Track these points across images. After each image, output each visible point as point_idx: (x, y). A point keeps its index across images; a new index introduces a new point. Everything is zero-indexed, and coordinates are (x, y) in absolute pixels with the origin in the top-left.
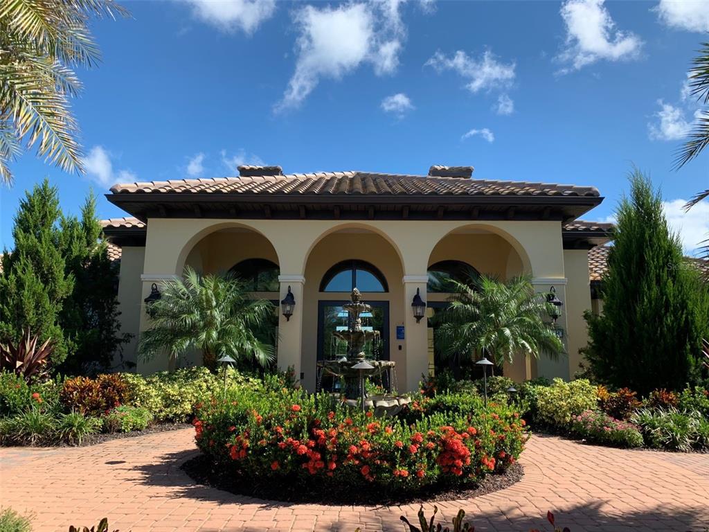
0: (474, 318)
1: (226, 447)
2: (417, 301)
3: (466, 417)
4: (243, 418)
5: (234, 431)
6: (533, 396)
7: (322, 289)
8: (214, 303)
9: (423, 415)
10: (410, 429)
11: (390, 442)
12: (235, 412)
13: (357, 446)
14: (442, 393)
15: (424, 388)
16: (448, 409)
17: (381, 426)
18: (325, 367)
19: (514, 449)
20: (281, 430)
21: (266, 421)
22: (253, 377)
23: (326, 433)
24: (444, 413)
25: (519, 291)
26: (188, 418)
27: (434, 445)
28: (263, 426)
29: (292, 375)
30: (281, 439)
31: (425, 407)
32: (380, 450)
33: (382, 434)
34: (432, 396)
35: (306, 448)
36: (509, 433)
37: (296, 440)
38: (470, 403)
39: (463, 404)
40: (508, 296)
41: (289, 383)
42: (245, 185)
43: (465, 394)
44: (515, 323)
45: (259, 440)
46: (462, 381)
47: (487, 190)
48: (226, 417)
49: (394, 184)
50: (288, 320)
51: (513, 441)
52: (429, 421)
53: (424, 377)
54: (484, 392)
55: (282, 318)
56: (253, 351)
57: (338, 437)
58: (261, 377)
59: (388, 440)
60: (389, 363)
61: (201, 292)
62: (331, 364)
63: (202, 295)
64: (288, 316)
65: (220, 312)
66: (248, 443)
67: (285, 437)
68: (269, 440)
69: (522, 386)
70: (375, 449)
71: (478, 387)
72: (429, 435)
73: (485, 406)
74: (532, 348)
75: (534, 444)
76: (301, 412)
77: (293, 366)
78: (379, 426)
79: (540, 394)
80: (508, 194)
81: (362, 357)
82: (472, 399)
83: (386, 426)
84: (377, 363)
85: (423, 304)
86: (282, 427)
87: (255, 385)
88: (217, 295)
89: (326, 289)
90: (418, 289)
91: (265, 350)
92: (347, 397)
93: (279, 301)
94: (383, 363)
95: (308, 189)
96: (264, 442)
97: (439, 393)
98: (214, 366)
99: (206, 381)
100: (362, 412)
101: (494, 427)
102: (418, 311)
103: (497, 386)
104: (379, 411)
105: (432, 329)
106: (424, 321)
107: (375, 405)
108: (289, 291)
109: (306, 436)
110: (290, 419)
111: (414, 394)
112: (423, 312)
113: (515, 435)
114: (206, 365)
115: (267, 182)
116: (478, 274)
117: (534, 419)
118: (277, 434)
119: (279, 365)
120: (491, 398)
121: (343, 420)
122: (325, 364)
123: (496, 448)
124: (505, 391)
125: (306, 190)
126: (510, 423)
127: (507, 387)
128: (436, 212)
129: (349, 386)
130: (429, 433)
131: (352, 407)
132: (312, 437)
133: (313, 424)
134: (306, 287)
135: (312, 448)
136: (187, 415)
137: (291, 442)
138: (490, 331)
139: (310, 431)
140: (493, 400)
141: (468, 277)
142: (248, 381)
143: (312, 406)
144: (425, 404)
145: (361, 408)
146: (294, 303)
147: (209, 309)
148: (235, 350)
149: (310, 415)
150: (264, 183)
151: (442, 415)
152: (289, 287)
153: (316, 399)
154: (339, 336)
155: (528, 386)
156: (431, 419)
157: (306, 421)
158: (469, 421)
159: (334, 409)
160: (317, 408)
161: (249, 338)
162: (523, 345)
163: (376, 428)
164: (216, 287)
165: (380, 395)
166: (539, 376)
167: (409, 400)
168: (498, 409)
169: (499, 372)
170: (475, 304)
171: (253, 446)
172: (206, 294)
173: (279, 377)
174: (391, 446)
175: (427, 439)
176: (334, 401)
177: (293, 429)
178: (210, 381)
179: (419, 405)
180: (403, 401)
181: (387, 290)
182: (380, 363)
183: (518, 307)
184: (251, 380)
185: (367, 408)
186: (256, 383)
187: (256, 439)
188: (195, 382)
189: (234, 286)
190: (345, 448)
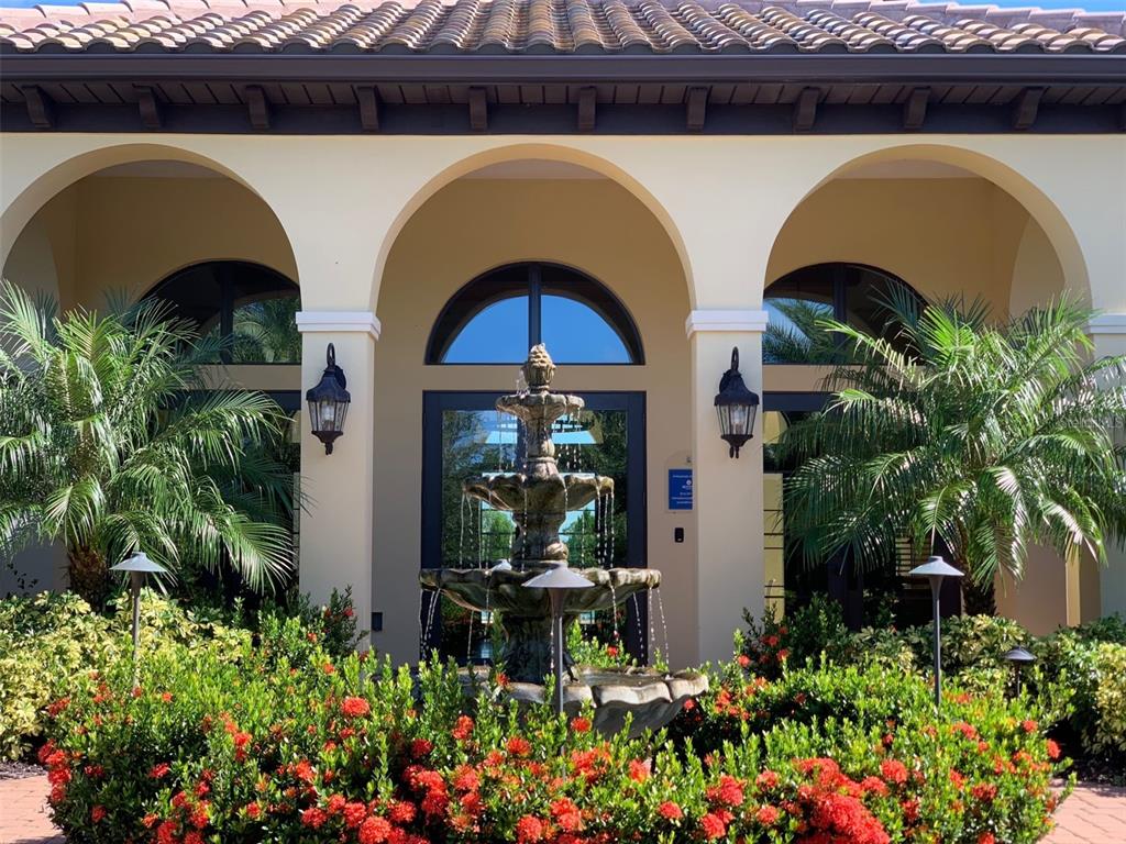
0: (907, 438)
1: (143, 827)
2: (732, 389)
3: (876, 730)
4: (193, 741)
5: (167, 779)
6: (1083, 674)
7: (434, 354)
8: (97, 399)
9: (745, 728)
10: (705, 768)
11: (642, 805)
12: (168, 720)
13: (542, 817)
14: (804, 665)
15: (750, 652)
16: (824, 710)
17: (617, 757)
18: (444, 587)
19: (1022, 826)
20: (312, 775)
21: (263, 745)
22: (226, 622)
23: (446, 779)
24: (808, 724)
25: (1048, 352)
26: (28, 746)
27: (777, 815)
28: (253, 763)
29: (346, 616)
30: (311, 799)
31: (754, 708)
32: (611, 828)
33: (617, 784)
34: (773, 674)
35: (387, 826)
36: (1006, 779)
37: (355, 800)
38: (890, 693)
39: (868, 695)
40: (1012, 371)
41: (337, 639)
42: (185, 24)
43: (875, 668)
44: (1031, 452)
45: (243, 803)
46: (867, 633)
47: (954, 36)
48: (141, 735)
49: (659, 18)
50: (329, 450)
51: (1019, 803)
52: (762, 745)
53: (749, 619)
54: (934, 664)
55: (310, 446)
56: (221, 545)
57: (484, 793)
58: (250, 622)
59: (640, 799)
60: (642, 575)
61: (55, 362)
62: (462, 578)
63: (60, 372)
64: (328, 437)
65: (114, 425)
66: (208, 813)
67: (322, 793)
68: (273, 802)
69: (1053, 643)
70: (597, 828)
71: (917, 648)
72: (764, 785)
73: (936, 701)
74: (1085, 529)
75: (1085, 815)
76: (369, 717)
77: (348, 590)
78: (610, 760)
79: (1106, 667)
80: (1021, 48)
81: (557, 557)
82: (896, 683)
83: (630, 758)
84: (604, 575)
85: (752, 400)
86: (314, 763)
87: (232, 648)
88: (105, 372)
89: (450, 356)
90: (735, 352)
91: (261, 540)
92: (514, 674)
93: (300, 392)
94: (624, 575)
95: (384, 36)
96: (260, 809)
97: (796, 663)
98: (101, 589)
99: (79, 637)
100: (557, 717)
101: (963, 762)
102: (736, 421)
103: (976, 646)
104: (610, 717)
105: (778, 477)
106: (753, 452)
107: (597, 699)
108: (331, 359)
109: (386, 789)
110: (339, 741)
111: (719, 669)
112: (750, 422)
113: (1026, 786)
114: (78, 587)
115: (255, 14)
116: (920, 303)
117: (1086, 742)
118: (296, 785)
119: (303, 587)
120: (956, 679)
121: (497, 740)
122: (445, 577)
123: (967, 825)
124: (1001, 660)
125: (379, 40)
126: (1012, 751)
127: (1004, 647)
128: (793, 107)
129: (519, 644)
130: (761, 778)
131: (526, 704)
132: (404, 791)
133: (407, 754)
134: (383, 346)
135: (403, 824)
136: (25, 738)
137: (342, 808)
138: (955, 480)
139: (397, 774)
140: (965, 685)
141: (888, 314)
142: (209, 634)
143: (402, 702)
144: (751, 698)
145: (555, 708)
146: (346, 398)
147: (79, 416)
148: (167, 541)
149: (397, 728)
150: (246, 18)
151: (804, 728)
152: (331, 347)
153: (417, 682)
154: (485, 495)
155: (1070, 645)
156: (768, 740)
157: (384, 747)
158: (888, 746)
159: (470, 707)
160: (419, 705)
161: (207, 506)
162: (1055, 519)
163: (602, 764)
164: (101, 346)
165: (615, 670)
166: (1105, 616)
167: (704, 683)
168: (977, 712)
169: (982, 601)
170: (911, 396)
171: (224, 823)
172: (73, 369)
173: (304, 624)
174: (645, 816)
175: (756, 795)
176: (473, 686)
177: (345, 770)
178: (92, 636)
179: (732, 698)
180: (683, 688)
181: (638, 356)
182: (614, 576)
183: (1045, 403)
184: (219, 631)
185: (574, 708)
186: (233, 642)
187: (234, 800)
188: (46, 639)
189: (155, 345)
190: (506, 824)
